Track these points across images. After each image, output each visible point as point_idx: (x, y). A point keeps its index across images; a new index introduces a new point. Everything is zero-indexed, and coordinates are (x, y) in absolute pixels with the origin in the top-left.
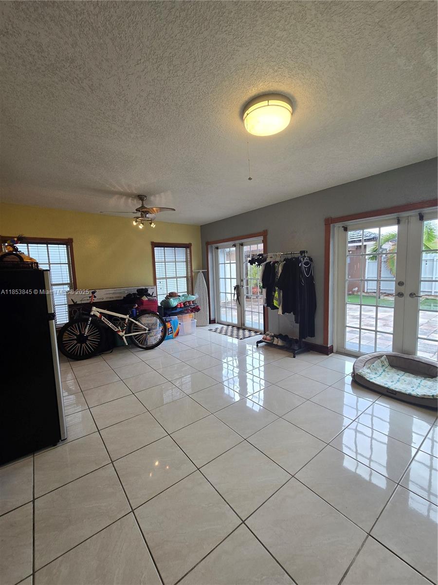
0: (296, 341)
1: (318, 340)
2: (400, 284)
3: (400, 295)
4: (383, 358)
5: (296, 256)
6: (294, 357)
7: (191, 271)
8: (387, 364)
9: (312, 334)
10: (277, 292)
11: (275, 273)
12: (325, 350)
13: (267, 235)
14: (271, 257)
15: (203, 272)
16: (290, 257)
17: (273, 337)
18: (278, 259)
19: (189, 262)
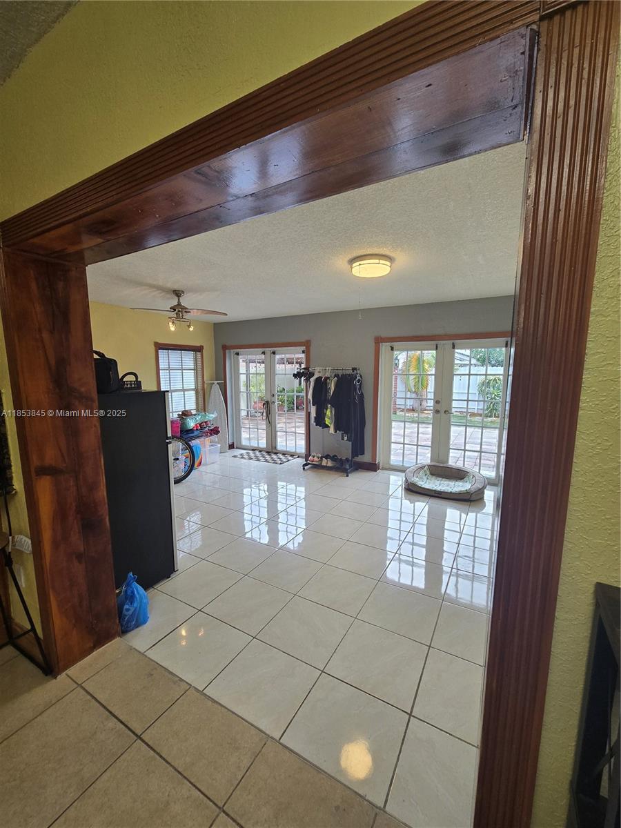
0: (347, 460)
1: (366, 458)
2: (437, 402)
3: (437, 412)
4: (425, 469)
5: (348, 372)
6: (347, 476)
7: (203, 382)
8: (428, 473)
9: (363, 453)
10: (329, 410)
11: (327, 390)
12: (372, 467)
13: (310, 345)
14: (319, 372)
15: (218, 383)
16: (340, 373)
17: (322, 458)
18: (328, 375)
19: (199, 370)
